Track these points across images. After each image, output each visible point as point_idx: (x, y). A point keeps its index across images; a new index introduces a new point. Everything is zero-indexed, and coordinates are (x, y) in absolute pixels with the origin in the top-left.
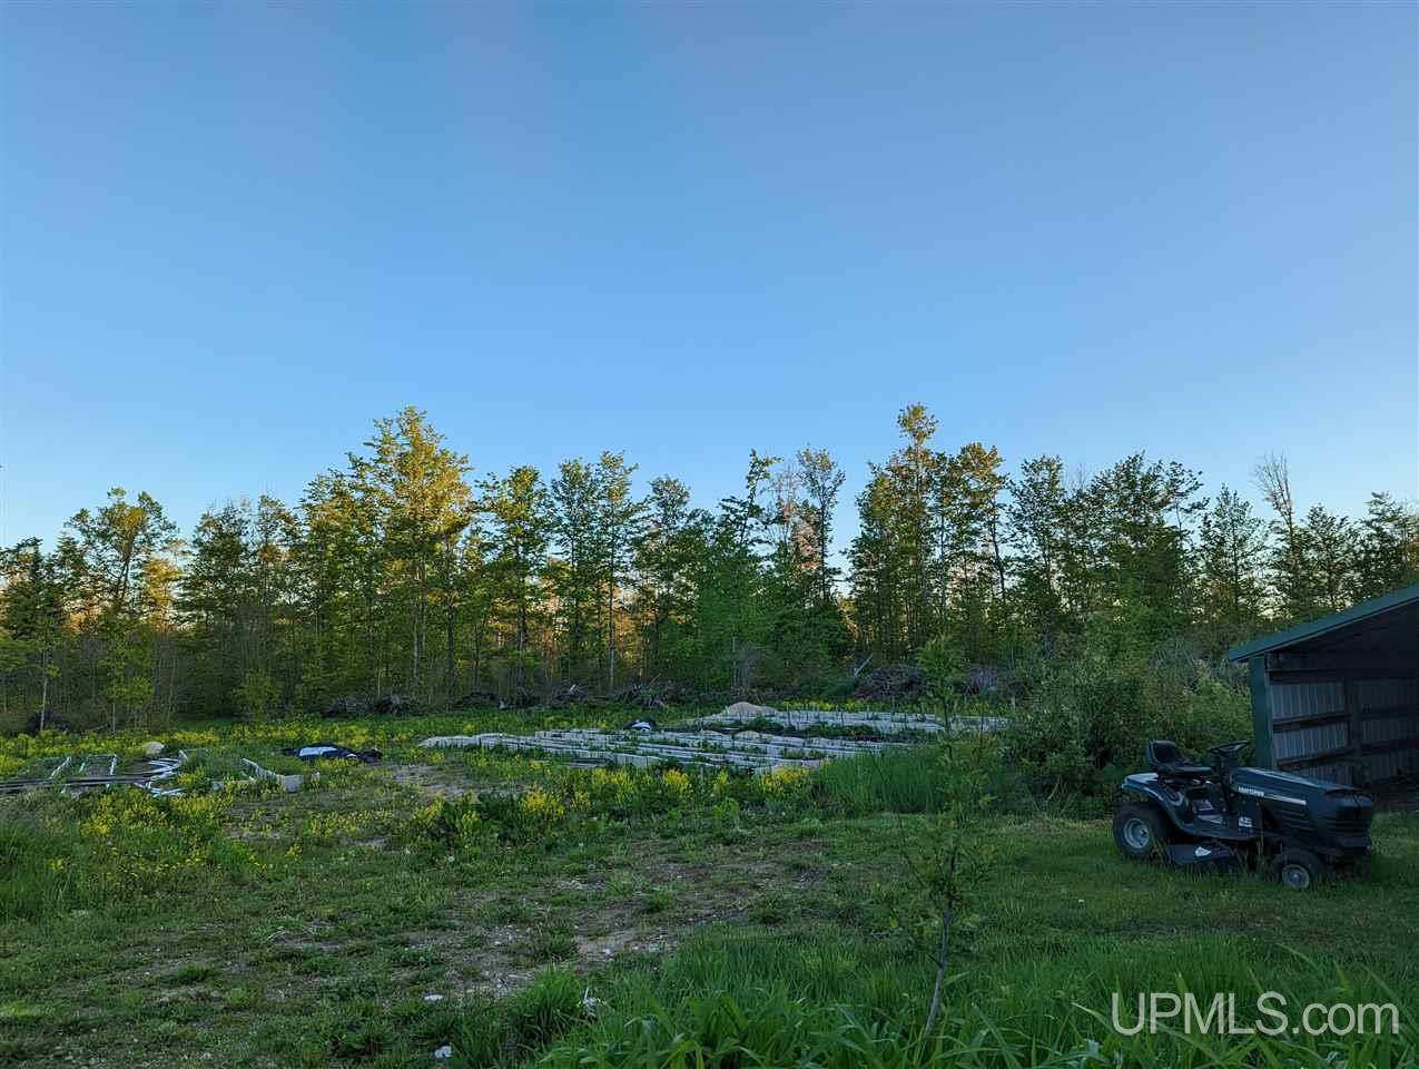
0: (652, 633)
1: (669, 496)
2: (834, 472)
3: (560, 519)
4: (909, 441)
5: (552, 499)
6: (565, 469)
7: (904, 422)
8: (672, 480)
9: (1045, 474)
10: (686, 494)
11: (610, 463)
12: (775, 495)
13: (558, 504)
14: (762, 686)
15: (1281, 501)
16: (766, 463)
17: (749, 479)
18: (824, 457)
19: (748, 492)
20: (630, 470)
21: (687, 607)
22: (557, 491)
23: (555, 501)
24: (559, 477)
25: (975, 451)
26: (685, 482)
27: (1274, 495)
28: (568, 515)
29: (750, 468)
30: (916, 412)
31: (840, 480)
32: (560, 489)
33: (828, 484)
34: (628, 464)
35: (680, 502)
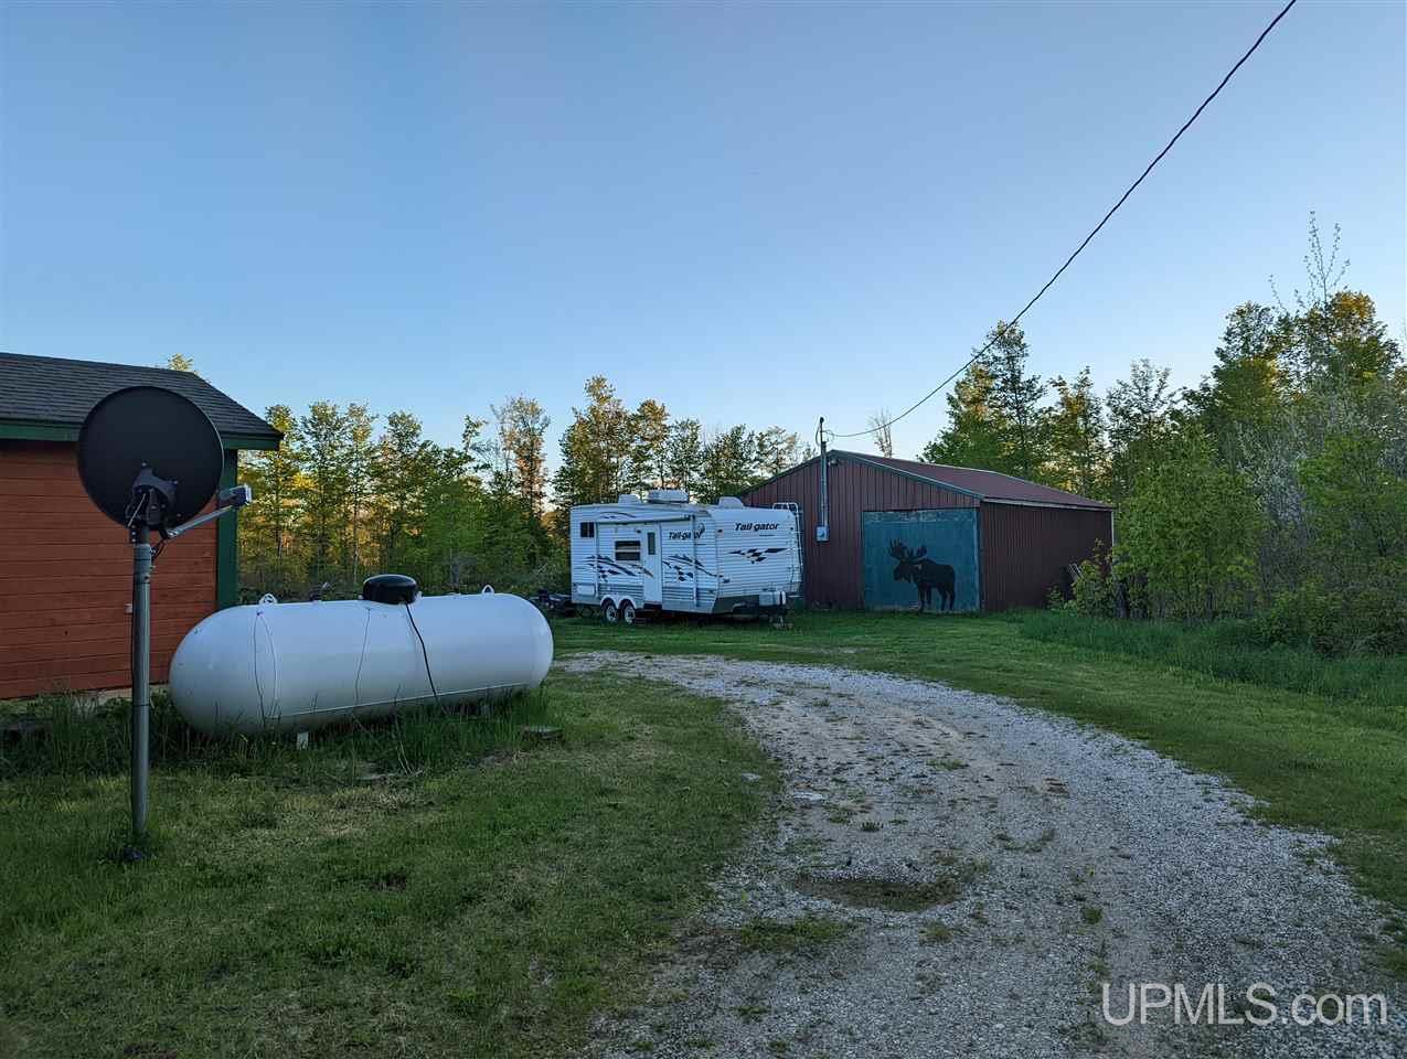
0: (388, 542)
1: (404, 428)
2: (542, 417)
3: (309, 449)
4: (592, 401)
5: (303, 433)
6: (314, 410)
7: (591, 389)
8: (407, 415)
9: (688, 432)
10: (419, 427)
11: (355, 412)
12: (499, 426)
13: (308, 438)
14: (469, 583)
15: (885, 445)
16: (477, 426)
17: (465, 436)
18: (533, 405)
19: (464, 445)
20: (373, 418)
21: (416, 521)
22: (306, 426)
23: (304, 435)
24: (309, 416)
25: (649, 405)
26: (417, 417)
27: (881, 440)
28: (316, 447)
29: (465, 428)
30: (600, 381)
31: (546, 423)
32: (309, 425)
33: (536, 426)
34: (369, 414)
35: (413, 434)
